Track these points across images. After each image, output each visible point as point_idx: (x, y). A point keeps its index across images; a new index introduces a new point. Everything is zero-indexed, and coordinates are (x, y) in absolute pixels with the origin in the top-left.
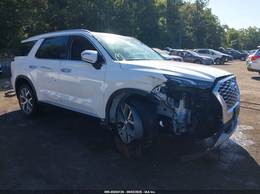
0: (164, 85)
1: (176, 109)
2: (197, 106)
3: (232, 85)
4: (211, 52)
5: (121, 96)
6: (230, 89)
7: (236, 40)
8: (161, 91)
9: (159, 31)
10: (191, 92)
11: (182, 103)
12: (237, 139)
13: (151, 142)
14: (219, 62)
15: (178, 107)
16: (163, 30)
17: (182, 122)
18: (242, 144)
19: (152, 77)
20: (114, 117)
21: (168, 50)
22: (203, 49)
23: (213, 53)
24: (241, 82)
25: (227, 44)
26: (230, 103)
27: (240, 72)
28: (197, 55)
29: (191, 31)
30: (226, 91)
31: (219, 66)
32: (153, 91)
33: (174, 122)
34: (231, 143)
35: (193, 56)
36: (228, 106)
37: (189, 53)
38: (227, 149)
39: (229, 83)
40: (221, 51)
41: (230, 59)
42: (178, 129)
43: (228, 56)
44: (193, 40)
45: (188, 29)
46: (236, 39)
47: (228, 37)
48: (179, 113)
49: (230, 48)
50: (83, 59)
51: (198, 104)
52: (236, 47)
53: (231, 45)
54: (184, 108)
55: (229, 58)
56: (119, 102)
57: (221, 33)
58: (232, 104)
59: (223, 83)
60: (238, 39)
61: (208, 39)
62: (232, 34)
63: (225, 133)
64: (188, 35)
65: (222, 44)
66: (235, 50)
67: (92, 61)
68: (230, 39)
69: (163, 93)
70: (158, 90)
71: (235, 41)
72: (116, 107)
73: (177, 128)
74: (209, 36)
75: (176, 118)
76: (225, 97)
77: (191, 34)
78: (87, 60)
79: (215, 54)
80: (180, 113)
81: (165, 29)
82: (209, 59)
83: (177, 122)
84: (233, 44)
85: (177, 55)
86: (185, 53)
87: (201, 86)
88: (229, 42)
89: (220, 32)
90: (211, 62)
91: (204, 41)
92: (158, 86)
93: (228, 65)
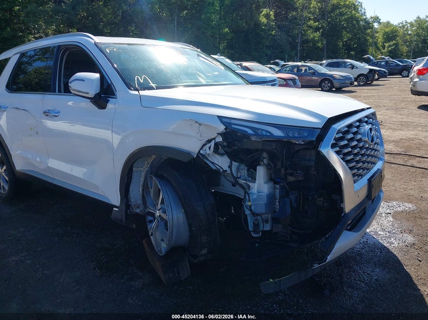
0: (220, 139)
1: (251, 184)
2: (291, 179)
3: (365, 132)
4: (350, 65)
5: (150, 160)
6: (359, 141)
7: (394, 42)
8: (216, 150)
9: (261, 33)
10: (275, 151)
11: (261, 172)
12: (382, 233)
13: (204, 251)
14: (364, 82)
15: (254, 179)
16: (268, 30)
17: (263, 211)
18: (392, 243)
19: (196, 122)
20: (140, 202)
21: (277, 64)
22: (335, 60)
23: (353, 67)
24: (399, 116)
25: (379, 49)
26: (358, 169)
27: (399, 96)
28: (324, 70)
29: (317, 29)
30: (351, 145)
31: (364, 88)
32: (201, 152)
33: (247, 212)
34: (369, 242)
35: (318, 72)
36: (354, 175)
37: (310, 68)
38: (360, 255)
39: (358, 127)
40: (368, 61)
41: (382, 75)
42: (256, 226)
43: (380, 70)
44: (320, 45)
45: (310, 27)
46: (395, 40)
47: (380, 37)
48: (256, 192)
49: (383, 56)
50: (72, 91)
51: (292, 175)
52: (394, 54)
53: (386, 50)
54: (265, 183)
55: (381, 73)
56: (147, 172)
57: (369, 31)
58: (364, 169)
59: (343, 128)
60: (397, 41)
61: (346, 42)
62: (387, 32)
63: (350, 230)
64: (312, 36)
65: (371, 49)
66: (391, 60)
67: (88, 93)
68: (384, 40)
69: (222, 155)
70: (210, 148)
71: (391, 43)
72: (142, 182)
73: (254, 223)
74: (348, 37)
75: (249, 204)
76: (349, 158)
77: (317, 35)
78: (79, 91)
79: (357, 68)
80: (259, 192)
81: (271, 29)
82: (345, 77)
83: (251, 210)
84: (390, 49)
85: (291, 72)
86: (304, 69)
87: (295, 137)
88: (381, 46)
89: (366, 29)
90: (350, 81)
91: (339, 46)
92: (209, 141)
93: (379, 85)
